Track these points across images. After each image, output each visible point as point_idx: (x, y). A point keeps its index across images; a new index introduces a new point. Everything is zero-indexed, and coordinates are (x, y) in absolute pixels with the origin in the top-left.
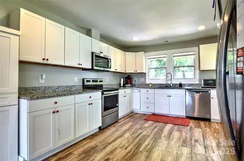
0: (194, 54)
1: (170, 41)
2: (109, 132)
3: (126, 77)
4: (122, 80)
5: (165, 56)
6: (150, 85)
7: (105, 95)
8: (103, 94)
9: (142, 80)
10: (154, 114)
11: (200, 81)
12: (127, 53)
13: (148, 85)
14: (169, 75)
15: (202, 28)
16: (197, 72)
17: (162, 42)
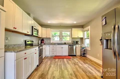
0: (70, 32)
1: (62, 25)
2: (43, 66)
3: (41, 40)
4: (40, 41)
5: (59, 31)
6: (53, 43)
7: (40, 49)
8: (39, 48)
9: (48, 41)
10: (56, 56)
11: (72, 41)
12: (42, 28)
13: (52, 43)
14: (61, 39)
15: (75, 22)
16: (71, 38)
17: (59, 25)
